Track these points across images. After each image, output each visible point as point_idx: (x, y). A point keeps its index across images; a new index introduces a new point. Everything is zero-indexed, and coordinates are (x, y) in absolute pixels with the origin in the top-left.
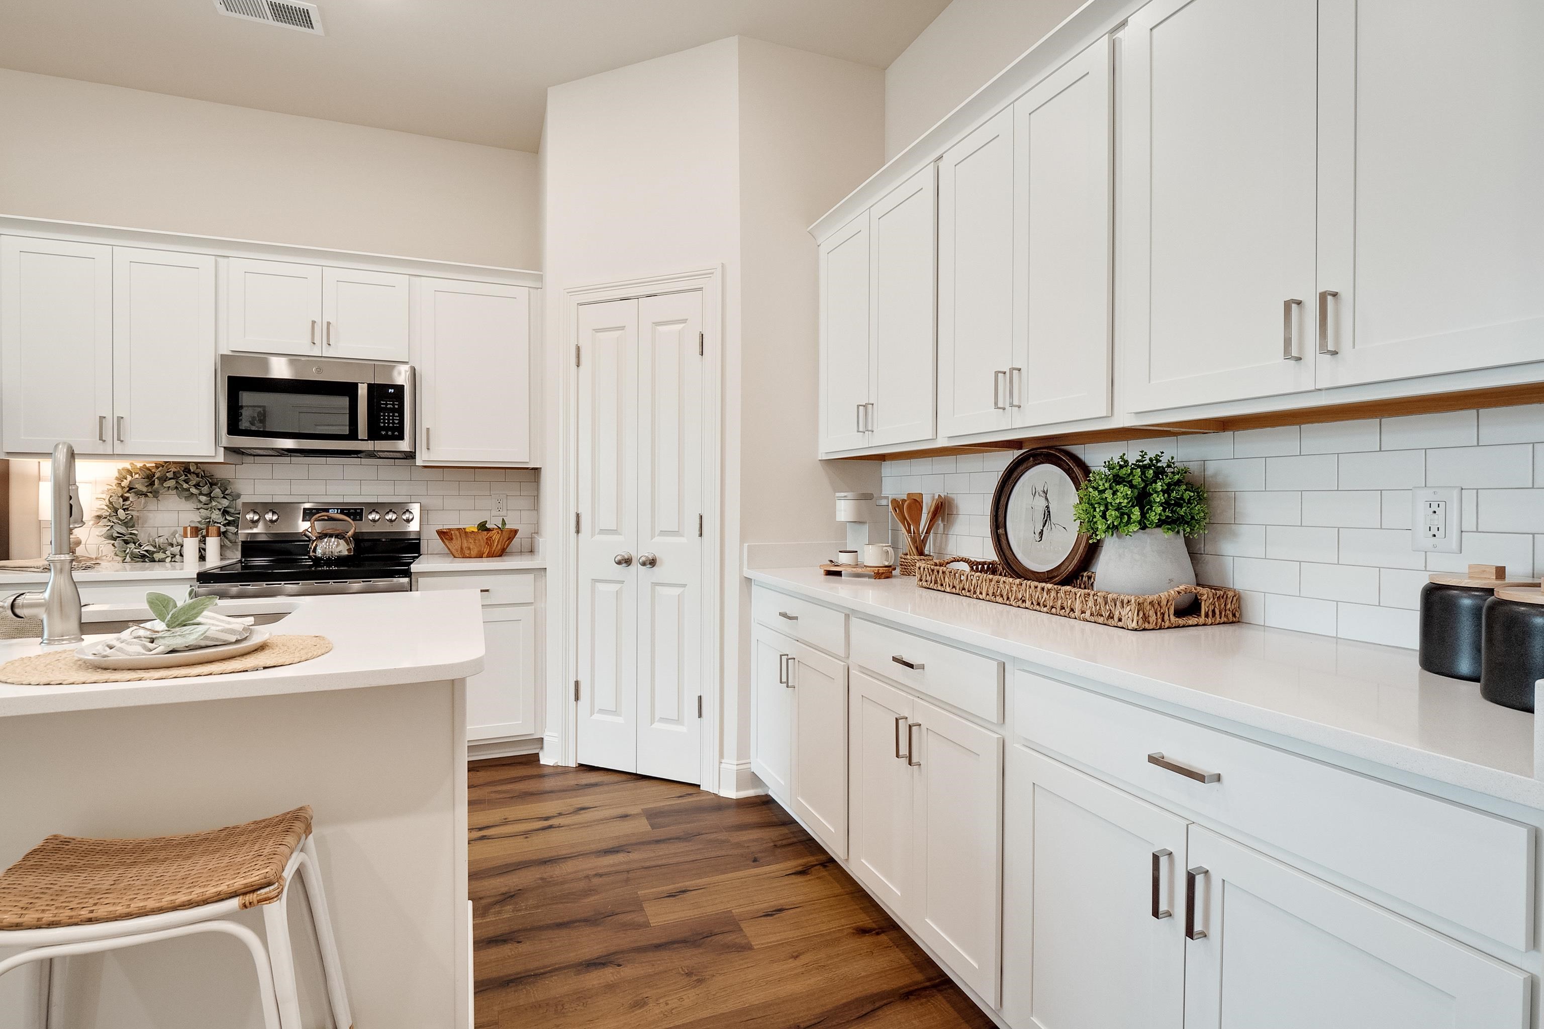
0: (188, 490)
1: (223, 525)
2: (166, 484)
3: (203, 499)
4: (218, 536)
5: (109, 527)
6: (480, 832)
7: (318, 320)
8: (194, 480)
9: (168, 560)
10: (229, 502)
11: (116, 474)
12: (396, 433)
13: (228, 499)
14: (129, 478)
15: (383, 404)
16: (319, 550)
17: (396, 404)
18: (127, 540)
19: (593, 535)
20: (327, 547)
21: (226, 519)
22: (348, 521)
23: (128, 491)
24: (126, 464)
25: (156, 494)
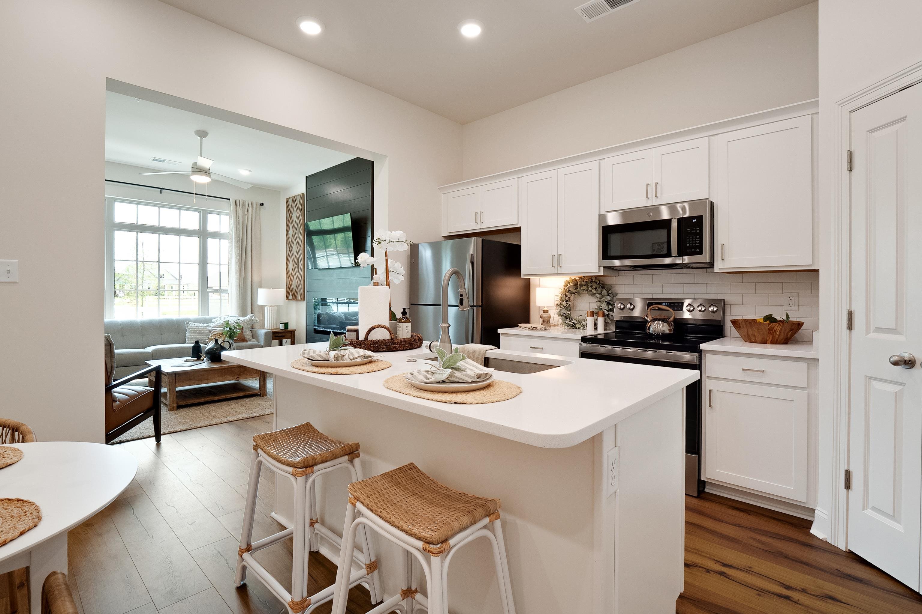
0: (591, 291)
1: (607, 311)
2: (583, 288)
3: (598, 296)
4: (603, 317)
5: (559, 310)
6: (723, 568)
7: (650, 183)
8: (595, 285)
9: (582, 328)
10: (610, 298)
11: (563, 284)
12: (698, 250)
13: (610, 296)
14: (569, 285)
15: (689, 231)
16: (651, 329)
17: (698, 230)
18: (567, 317)
19: (867, 332)
20: (656, 327)
21: (609, 308)
22: (670, 311)
23: (568, 292)
24: (567, 278)
25: (579, 294)
